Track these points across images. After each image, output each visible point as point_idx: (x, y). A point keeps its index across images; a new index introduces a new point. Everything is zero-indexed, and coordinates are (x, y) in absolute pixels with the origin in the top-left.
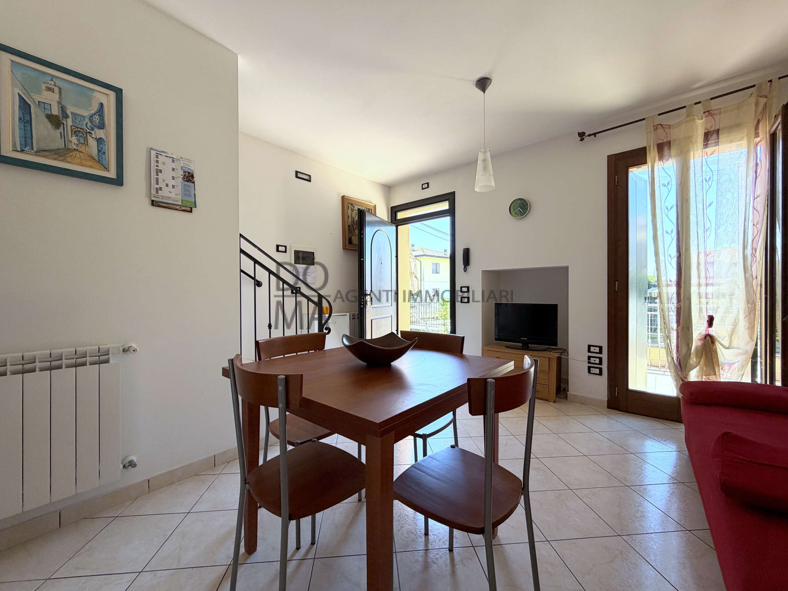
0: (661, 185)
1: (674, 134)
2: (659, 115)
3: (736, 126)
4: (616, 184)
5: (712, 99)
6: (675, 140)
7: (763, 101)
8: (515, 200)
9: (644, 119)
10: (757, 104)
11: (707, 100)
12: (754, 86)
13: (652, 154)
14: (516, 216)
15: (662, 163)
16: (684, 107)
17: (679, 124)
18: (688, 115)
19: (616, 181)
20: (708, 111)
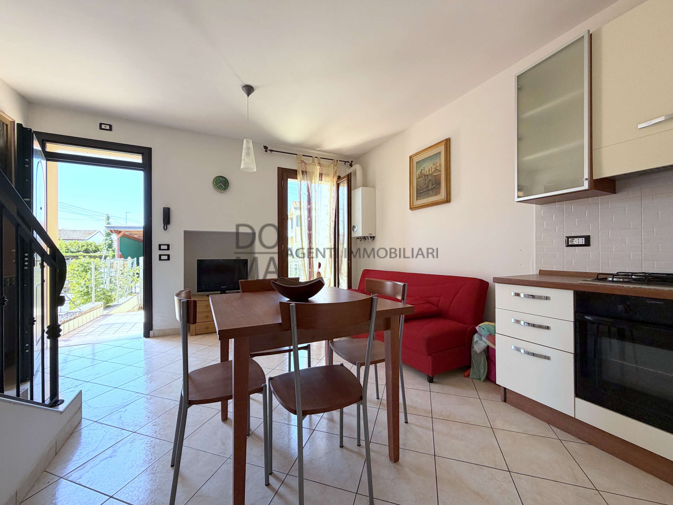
0: (303, 193)
1: (309, 169)
2: (303, 155)
3: (327, 175)
4: (282, 186)
5: (321, 158)
6: (308, 172)
7: (336, 168)
8: (217, 177)
9: (296, 154)
10: (334, 168)
11: (319, 158)
12: (333, 160)
13: (300, 176)
14: (218, 189)
15: (304, 182)
16: (312, 157)
17: (310, 164)
18: (313, 162)
19: (282, 184)
20: (319, 163)
